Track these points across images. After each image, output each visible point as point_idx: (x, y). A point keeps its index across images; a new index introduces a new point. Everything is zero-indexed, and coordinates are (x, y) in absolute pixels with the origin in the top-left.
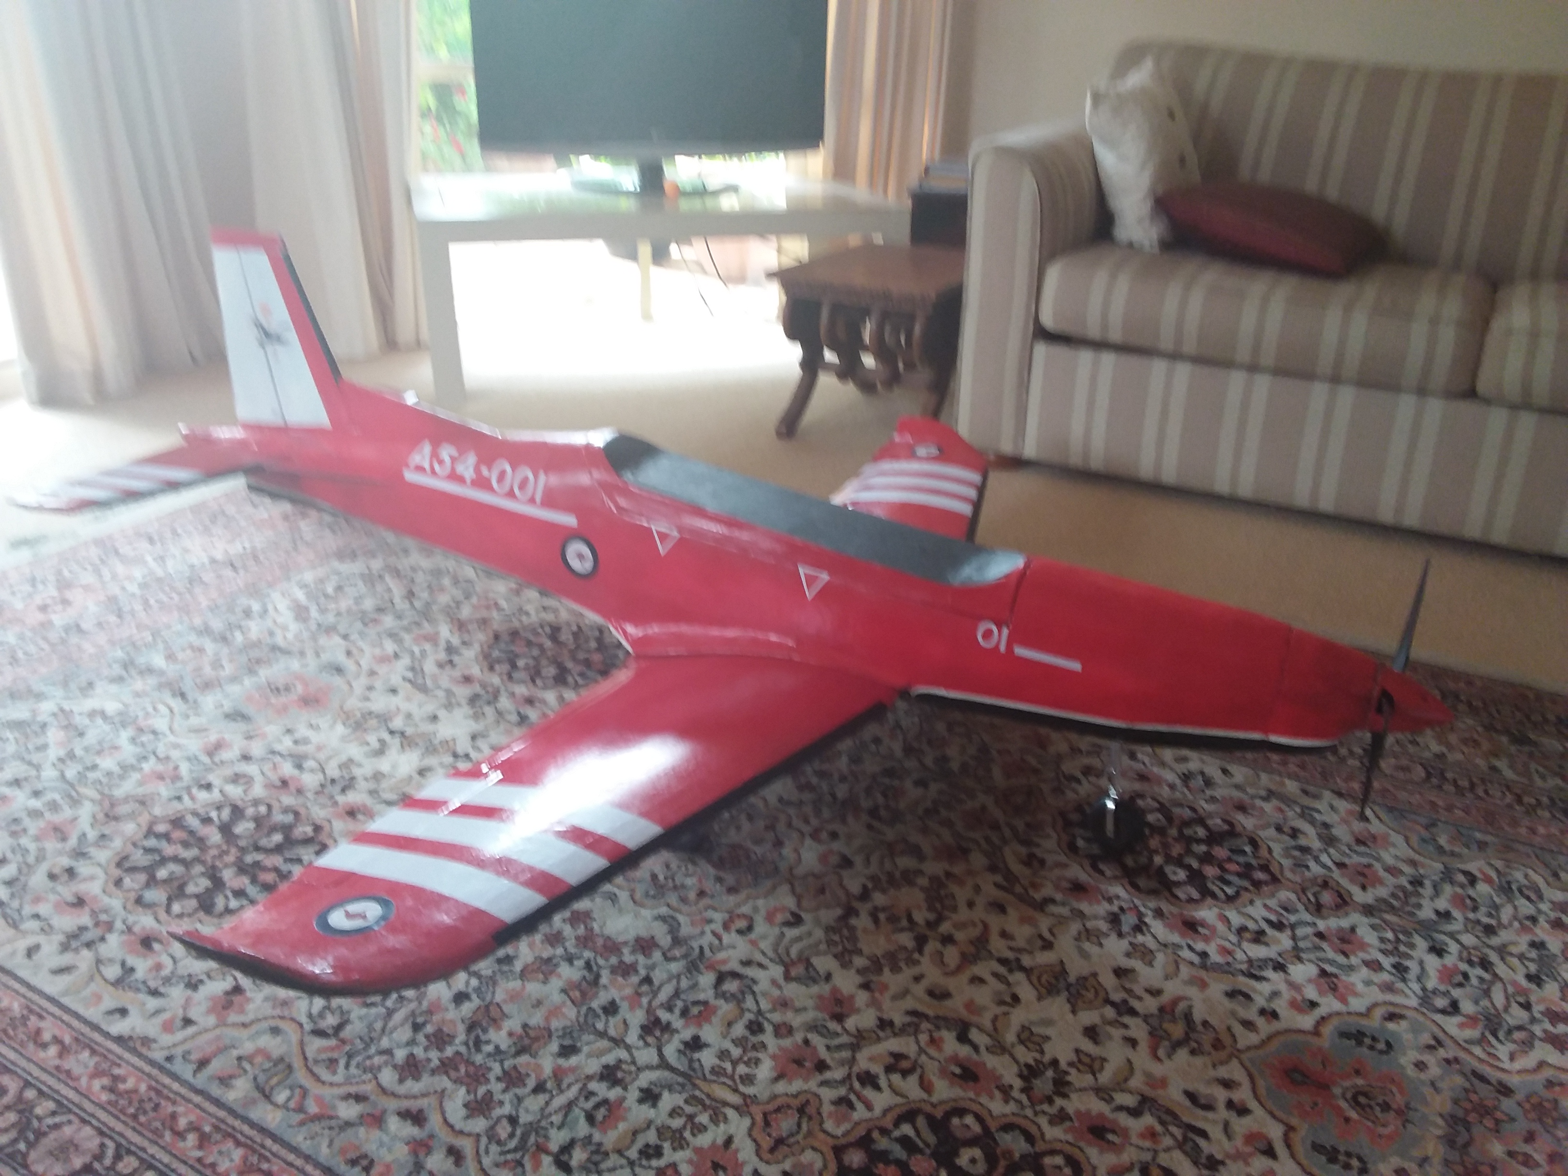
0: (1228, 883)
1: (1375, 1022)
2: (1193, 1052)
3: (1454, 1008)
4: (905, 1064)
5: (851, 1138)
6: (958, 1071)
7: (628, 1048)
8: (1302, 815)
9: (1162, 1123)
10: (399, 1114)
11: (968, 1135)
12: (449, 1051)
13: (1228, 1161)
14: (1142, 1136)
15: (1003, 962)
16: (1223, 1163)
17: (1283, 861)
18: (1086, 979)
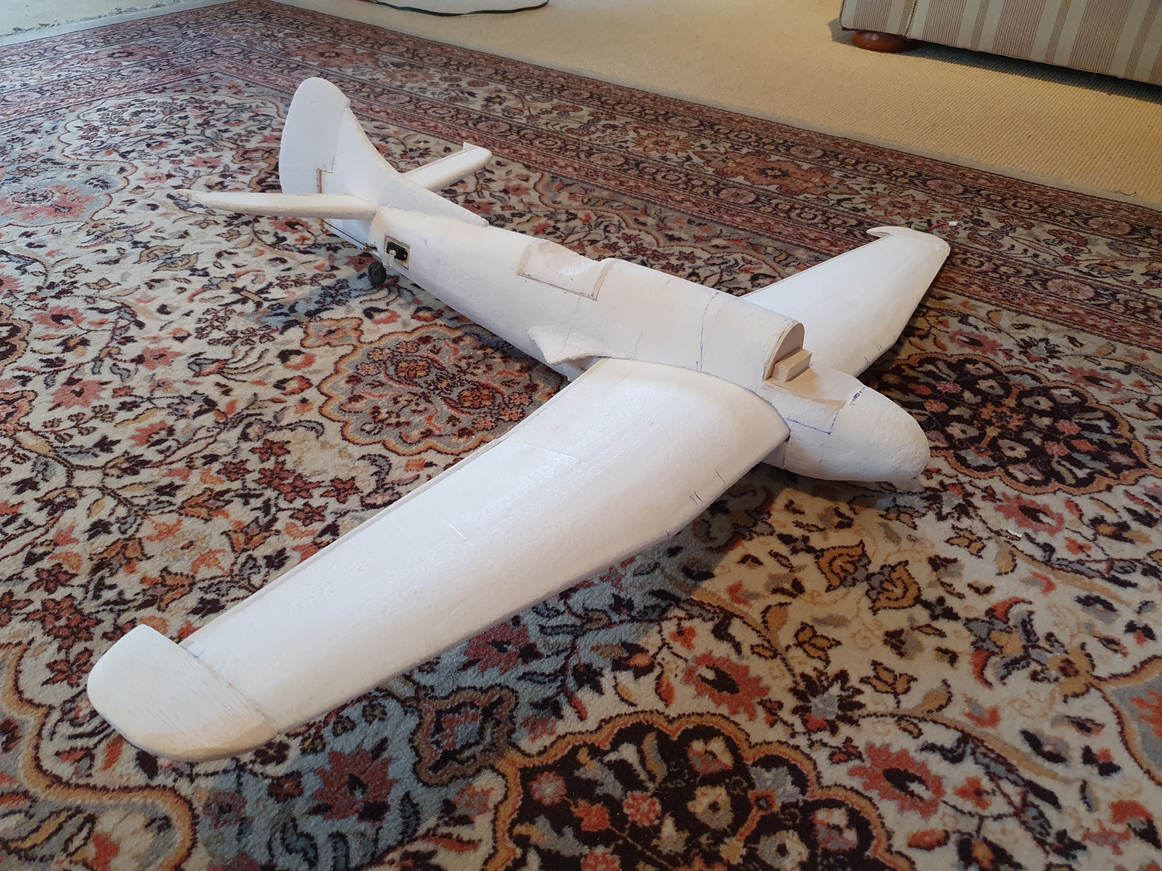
0: (1081, 466)
2: (1034, 677)
4: (640, 660)
6: (710, 675)
9: (993, 777)
11: (714, 768)
12: (59, 594)
13: (1088, 843)
14: (963, 793)
15: (785, 539)
16: (1080, 846)
17: (1150, 443)
18: (893, 568)
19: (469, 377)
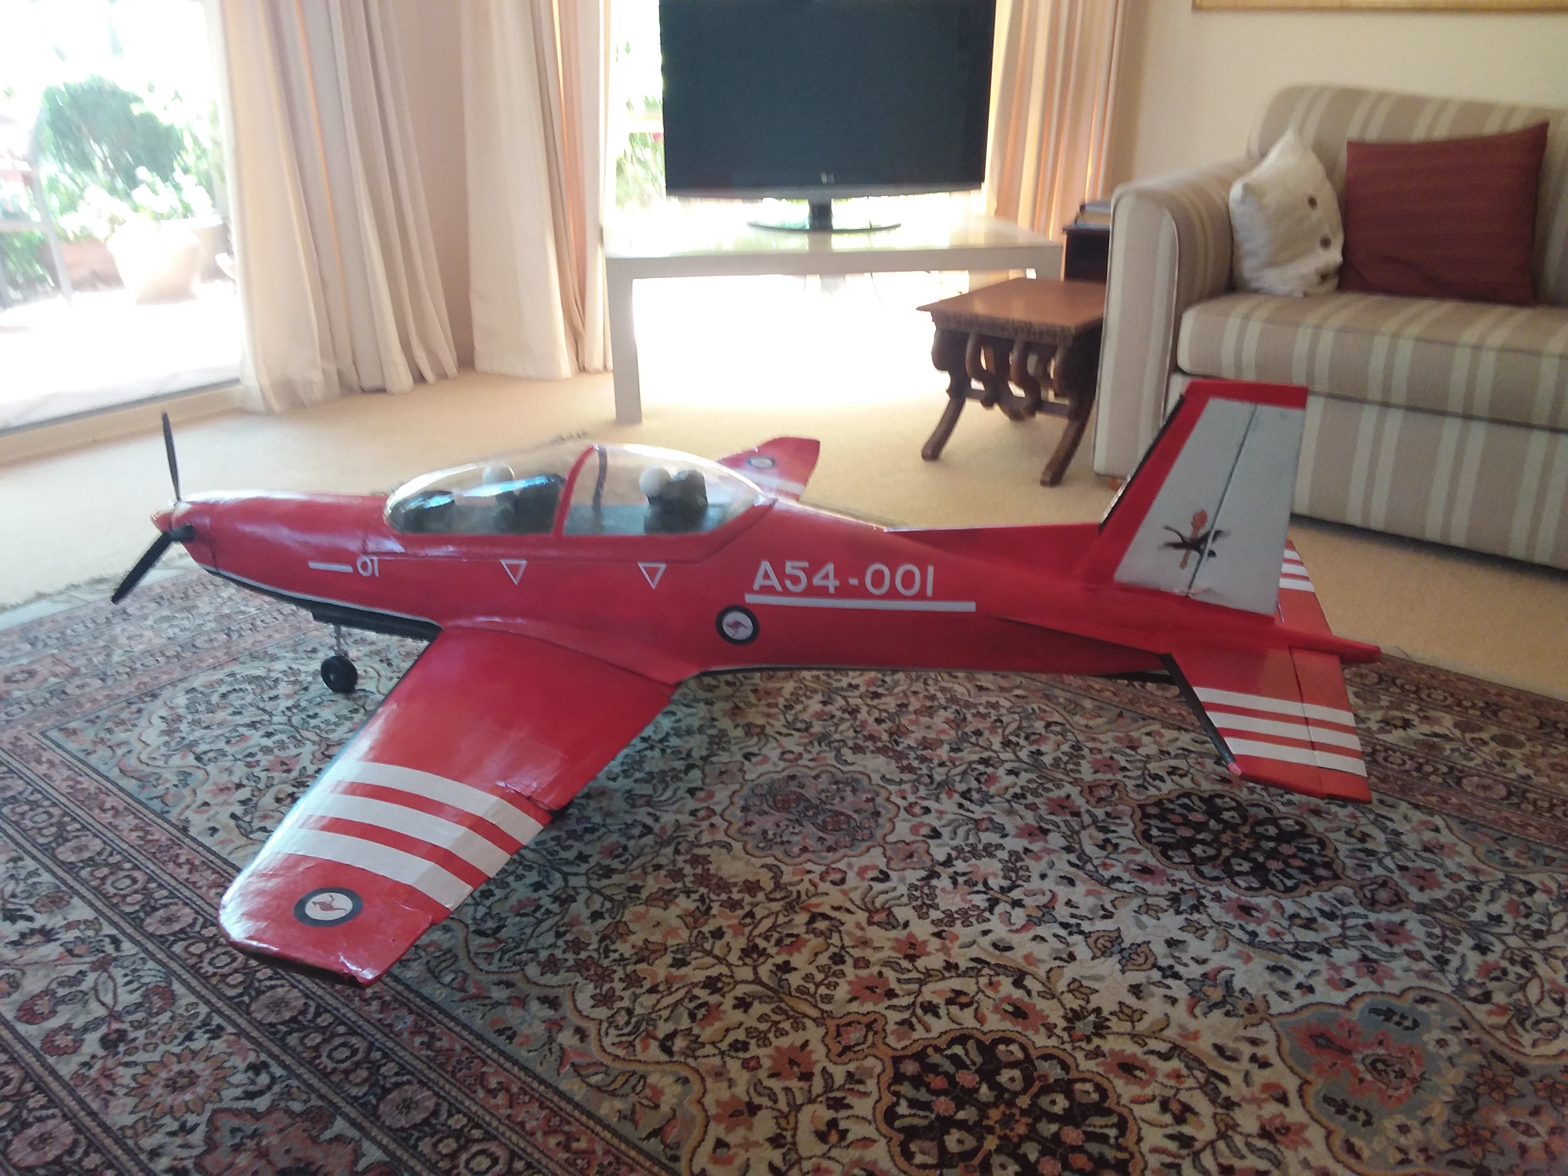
0: (1290, 877)
1: (1405, 1004)
2: (1227, 1014)
3: (1486, 997)
4: (964, 999)
5: (909, 1052)
6: (1010, 1009)
7: (729, 965)
8: (1374, 823)
9: (1189, 1067)
10: (539, 998)
11: (1012, 1059)
12: (583, 955)
13: (1243, 1103)
14: (1168, 1076)
15: (1065, 925)
16: (1238, 1105)
17: (1347, 861)
18: (1139, 945)
19: (829, 807)
